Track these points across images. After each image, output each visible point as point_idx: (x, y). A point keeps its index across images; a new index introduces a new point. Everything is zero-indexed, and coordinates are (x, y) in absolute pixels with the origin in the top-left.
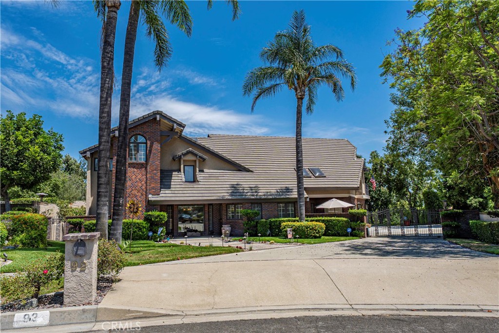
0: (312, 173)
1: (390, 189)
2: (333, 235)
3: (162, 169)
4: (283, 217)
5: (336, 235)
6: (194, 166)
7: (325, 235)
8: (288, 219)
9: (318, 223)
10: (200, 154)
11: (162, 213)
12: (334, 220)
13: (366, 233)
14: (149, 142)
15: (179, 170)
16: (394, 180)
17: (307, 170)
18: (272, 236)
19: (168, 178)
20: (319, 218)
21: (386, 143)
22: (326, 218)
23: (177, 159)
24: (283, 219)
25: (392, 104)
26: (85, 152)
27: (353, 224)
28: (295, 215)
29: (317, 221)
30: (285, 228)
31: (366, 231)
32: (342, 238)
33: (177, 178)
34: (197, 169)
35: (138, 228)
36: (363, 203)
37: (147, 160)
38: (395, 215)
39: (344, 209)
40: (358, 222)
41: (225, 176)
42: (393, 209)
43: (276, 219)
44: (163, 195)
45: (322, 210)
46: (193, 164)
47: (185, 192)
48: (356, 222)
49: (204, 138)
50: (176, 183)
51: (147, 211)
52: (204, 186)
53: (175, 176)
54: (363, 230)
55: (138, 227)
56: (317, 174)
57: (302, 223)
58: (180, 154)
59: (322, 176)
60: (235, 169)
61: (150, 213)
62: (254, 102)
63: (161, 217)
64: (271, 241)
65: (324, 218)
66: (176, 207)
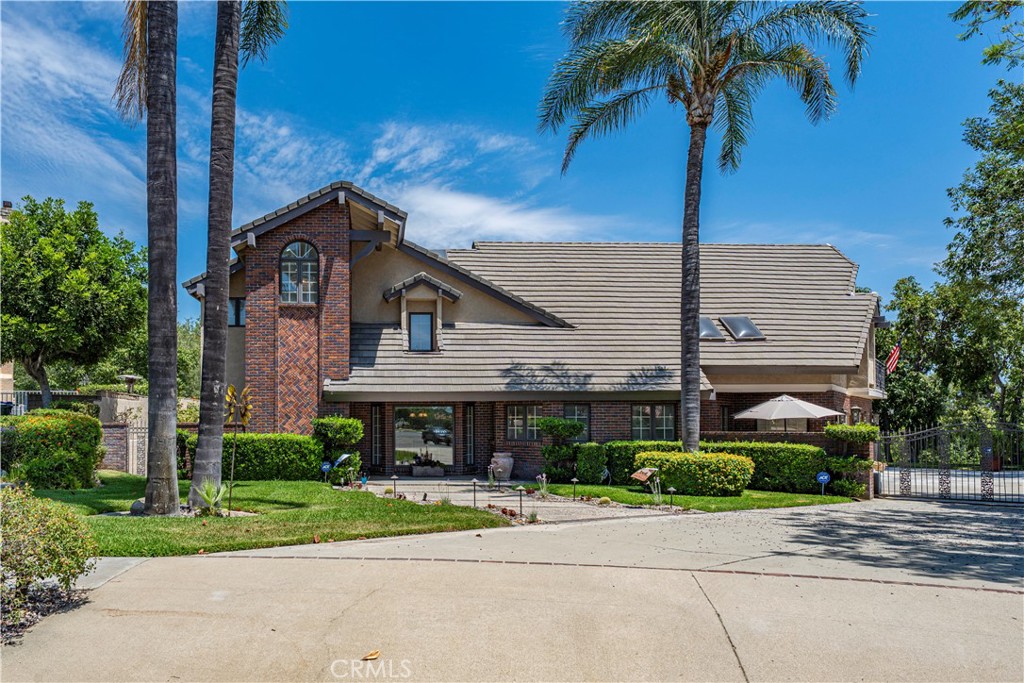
0: (727, 330)
1: (945, 376)
2: (775, 489)
3: (355, 320)
4: (645, 439)
5: (783, 489)
6: (431, 314)
7: (749, 487)
8: (656, 443)
9: (733, 457)
10: (446, 286)
11: (351, 421)
12: (782, 450)
13: (872, 486)
14: (323, 259)
15: (398, 325)
16: (958, 354)
17: (716, 322)
18: (614, 484)
19: (371, 342)
20: (738, 444)
21: (947, 255)
22: (759, 445)
23: (393, 299)
24: (642, 443)
25: (971, 148)
26: (194, 285)
27: (835, 463)
28: (676, 433)
29: (733, 451)
30: (643, 465)
31: (871, 481)
32: (801, 498)
33: (391, 342)
34: (439, 322)
35: (298, 452)
36: (869, 408)
37: (319, 298)
38: (954, 442)
39: (811, 423)
40: (851, 459)
41: (504, 336)
42: (950, 428)
43: (625, 443)
44: (355, 380)
45: (752, 424)
46: (430, 310)
47: (407, 373)
48: (846, 456)
49: (463, 251)
50: (387, 354)
51: (321, 415)
52: (451, 361)
53: (388, 336)
54: (863, 480)
55: (299, 449)
56: (742, 333)
57: (689, 456)
58: (398, 285)
59: (755, 338)
60: (531, 321)
61: (325, 420)
62: (571, 150)
63: (349, 430)
64: (603, 498)
65: (753, 445)
66: (390, 408)
